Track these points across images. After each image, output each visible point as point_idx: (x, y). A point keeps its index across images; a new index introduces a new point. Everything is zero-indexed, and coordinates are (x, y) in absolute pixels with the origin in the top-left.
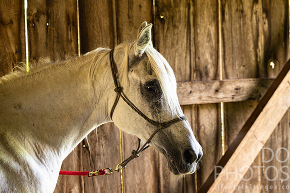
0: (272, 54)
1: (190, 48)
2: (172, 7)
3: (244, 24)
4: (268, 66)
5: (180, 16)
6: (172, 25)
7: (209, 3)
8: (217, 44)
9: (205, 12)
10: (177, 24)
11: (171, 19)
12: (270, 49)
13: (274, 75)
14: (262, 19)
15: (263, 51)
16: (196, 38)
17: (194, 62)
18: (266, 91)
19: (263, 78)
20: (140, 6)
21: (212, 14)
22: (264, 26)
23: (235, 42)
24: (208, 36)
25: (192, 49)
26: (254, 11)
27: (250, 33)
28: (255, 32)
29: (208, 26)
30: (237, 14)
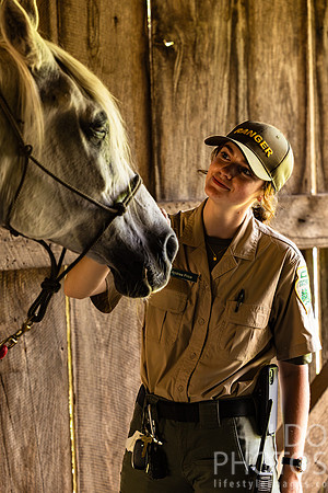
2: (192, 20)
5: (213, 40)
6: (192, 63)
7: (285, 10)
8: (302, 108)
9: (275, 31)
10: (204, 60)
11: (191, 48)
16: (252, 93)
20: (116, 18)
21: (292, 36)
24: (281, 88)
29: (281, 64)
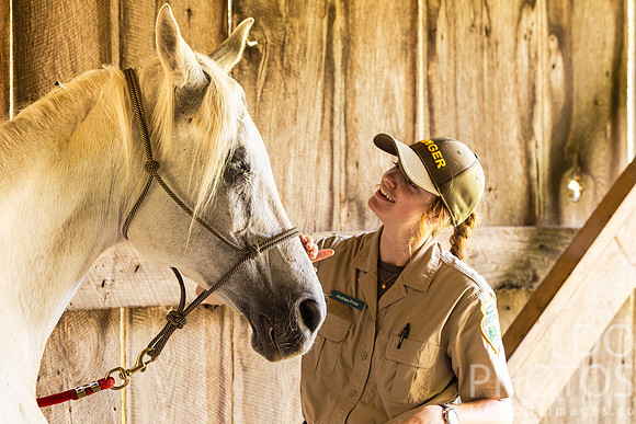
0: (575, 158)
1: (332, 135)
2: (281, 16)
3: (493, 67)
4: (563, 191)
5: (305, 40)
7: (391, 7)
12: (568, 144)
15: (547, 148)
16: (350, 105)
17: (343, 174)
18: (553, 263)
20: (189, 11)
21: (399, 39)
23: (464, 121)
25: (336, 138)
26: (524, 31)
29: (386, 71)
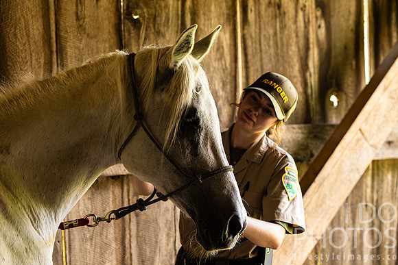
0: (334, 82)
3: (283, 28)
4: (327, 102)
5: (168, 14)
6: (153, 31)
8: (233, 64)
9: (213, 8)
10: (162, 29)
11: (152, 20)
12: (330, 73)
13: (337, 117)
14: (314, 20)
15: (317, 76)
18: (322, 146)
19: (317, 123)
21: (225, 12)
22: (318, 33)
23: (266, 61)
24: (218, 49)
26: (301, 5)
27: (293, 44)
28: (302, 42)
30: (271, 10)
